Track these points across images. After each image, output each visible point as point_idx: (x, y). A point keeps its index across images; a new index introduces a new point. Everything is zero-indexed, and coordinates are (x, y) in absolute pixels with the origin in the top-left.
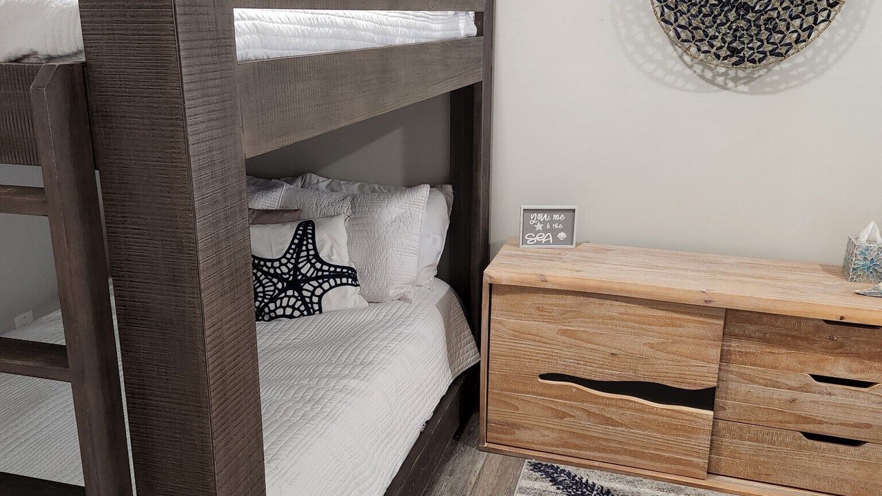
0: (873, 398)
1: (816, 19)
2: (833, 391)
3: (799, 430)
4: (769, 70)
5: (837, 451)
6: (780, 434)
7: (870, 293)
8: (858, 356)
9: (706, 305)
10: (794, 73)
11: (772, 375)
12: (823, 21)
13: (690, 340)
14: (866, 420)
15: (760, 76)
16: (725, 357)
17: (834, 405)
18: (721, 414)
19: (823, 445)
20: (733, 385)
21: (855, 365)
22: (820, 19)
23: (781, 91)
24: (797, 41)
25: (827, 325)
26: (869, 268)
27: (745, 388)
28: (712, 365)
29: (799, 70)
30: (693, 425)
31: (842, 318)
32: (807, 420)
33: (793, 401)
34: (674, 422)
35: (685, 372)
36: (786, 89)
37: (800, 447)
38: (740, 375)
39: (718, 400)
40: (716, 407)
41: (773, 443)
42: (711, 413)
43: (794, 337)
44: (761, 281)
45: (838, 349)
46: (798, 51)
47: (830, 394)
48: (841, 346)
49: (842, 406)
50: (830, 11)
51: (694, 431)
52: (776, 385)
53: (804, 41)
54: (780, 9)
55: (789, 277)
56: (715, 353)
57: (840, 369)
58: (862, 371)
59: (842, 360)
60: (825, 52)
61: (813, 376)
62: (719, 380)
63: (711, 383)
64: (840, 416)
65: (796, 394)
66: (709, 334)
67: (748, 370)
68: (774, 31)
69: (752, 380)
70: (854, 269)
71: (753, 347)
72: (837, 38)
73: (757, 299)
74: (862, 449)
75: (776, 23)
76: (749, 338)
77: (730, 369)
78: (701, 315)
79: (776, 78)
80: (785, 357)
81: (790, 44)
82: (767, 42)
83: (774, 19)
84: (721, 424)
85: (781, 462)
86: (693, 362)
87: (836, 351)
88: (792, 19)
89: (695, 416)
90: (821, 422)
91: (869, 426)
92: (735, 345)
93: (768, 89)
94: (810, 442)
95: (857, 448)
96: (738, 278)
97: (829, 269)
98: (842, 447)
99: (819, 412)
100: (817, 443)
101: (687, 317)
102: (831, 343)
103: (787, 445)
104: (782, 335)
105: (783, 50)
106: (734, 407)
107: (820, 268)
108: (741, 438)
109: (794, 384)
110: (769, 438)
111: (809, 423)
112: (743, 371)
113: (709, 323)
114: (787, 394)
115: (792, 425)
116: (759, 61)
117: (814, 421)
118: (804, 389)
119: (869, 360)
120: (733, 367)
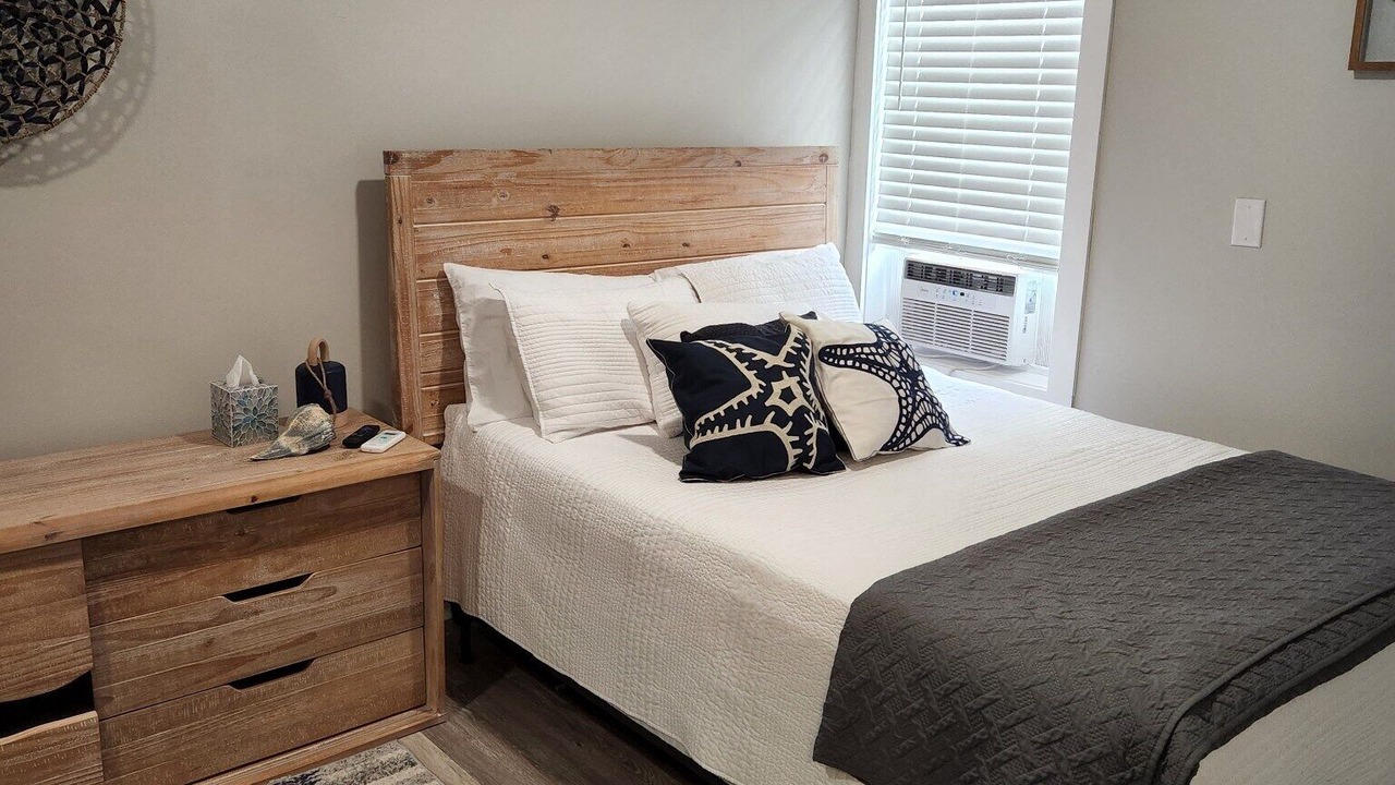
0: (310, 596)
1: (85, 65)
2: (259, 607)
3: (226, 681)
4: (24, 146)
5: (281, 687)
6: (202, 700)
7: (270, 455)
8: (280, 546)
9: (50, 542)
10: (66, 148)
11: (171, 616)
12: (95, 68)
13: (33, 610)
14: (307, 630)
15: (11, 156)
16: (96, 617)
17: (265, 626)
18: (107, 710)
19: (261, 688)
20: (116, 657)
21: (279, 560)
22: (91, 64)
23: (52, 178)
24: (64, 99)
25: (230, 517)
26: (253, 421)
27: (134, 653)
28: (79, 637)
29: (74, 145)
30: (70, 746)
31: (254, 498)
32: (235, 662)
33: (210, 643)
34: (33, 757)
35: (35, 667)
36: (59, 175)
37: (232, 707)
38: (124, 636)
39: (99, 690)
40: (97, 703)
41: (194, 718)
42: (93, 714)
43: (191, 549)
44: (114, 480)
45: (254, 546)
46: (72, 114)
47: (256, 613)
48: (257, 539)
49: (276, 622)
50: (102, 52)
51: (72, 755)
52: (182, 629)
53: (74, 98)
54: (20, 46)
55: (149, 463)
56: (79, 615)
57: (261, 571)
58: (291, 565)
59: (261, 559)
60: (105, 115)
61: (228, 596)
62: (96, 656)
63: (83, 668)
64: (273, 638)
65: (210, 632)
66: (64, 589)
67: (135, 622)
68: (20, 82)
69: (144, 637)
70: (235, 428)
71: (134, 586)
72: (118, 95)
73: (128, 507)
74: (310, 670)
75: (20, 69)
76: (126, 573)
77: (106, 633)
78: (42, 563)
79: (38, 158)
80: (186, 583)
81: (53, 103)
82: (14, 99)
83: (15, 63)
84: (111, 725)
85: (211, 740)
86: (46, 645)
87: (252, 549)
88: (46, 63)
89: (69, 731)
90: (252, 658)
91: (313, 635)
92: (106, 592)
93: (29, 177)
94: (244, 692)
95: (303, 673)
96: (79, 486)
97: (193, 438)
98: (285, 681)
99: (247, 645)
100: (253, 690)
101: (20, 573)
102: (243, 539)
103: (214, 711)
104: (175, 551)
105: (46, 114)
106: (124, 689)
107: (180, 439)
108: (147, 733)
109: (206, 618)
110: (186, 713)
111: (236, 666)
112: (126, 628)
113: (59, 571)
114: (195, 638)
115: (215, 680)
116: (10, 131)
117: (244, 660)
118: (222, 618)
119: (296, 545)
120: (111, 628)
